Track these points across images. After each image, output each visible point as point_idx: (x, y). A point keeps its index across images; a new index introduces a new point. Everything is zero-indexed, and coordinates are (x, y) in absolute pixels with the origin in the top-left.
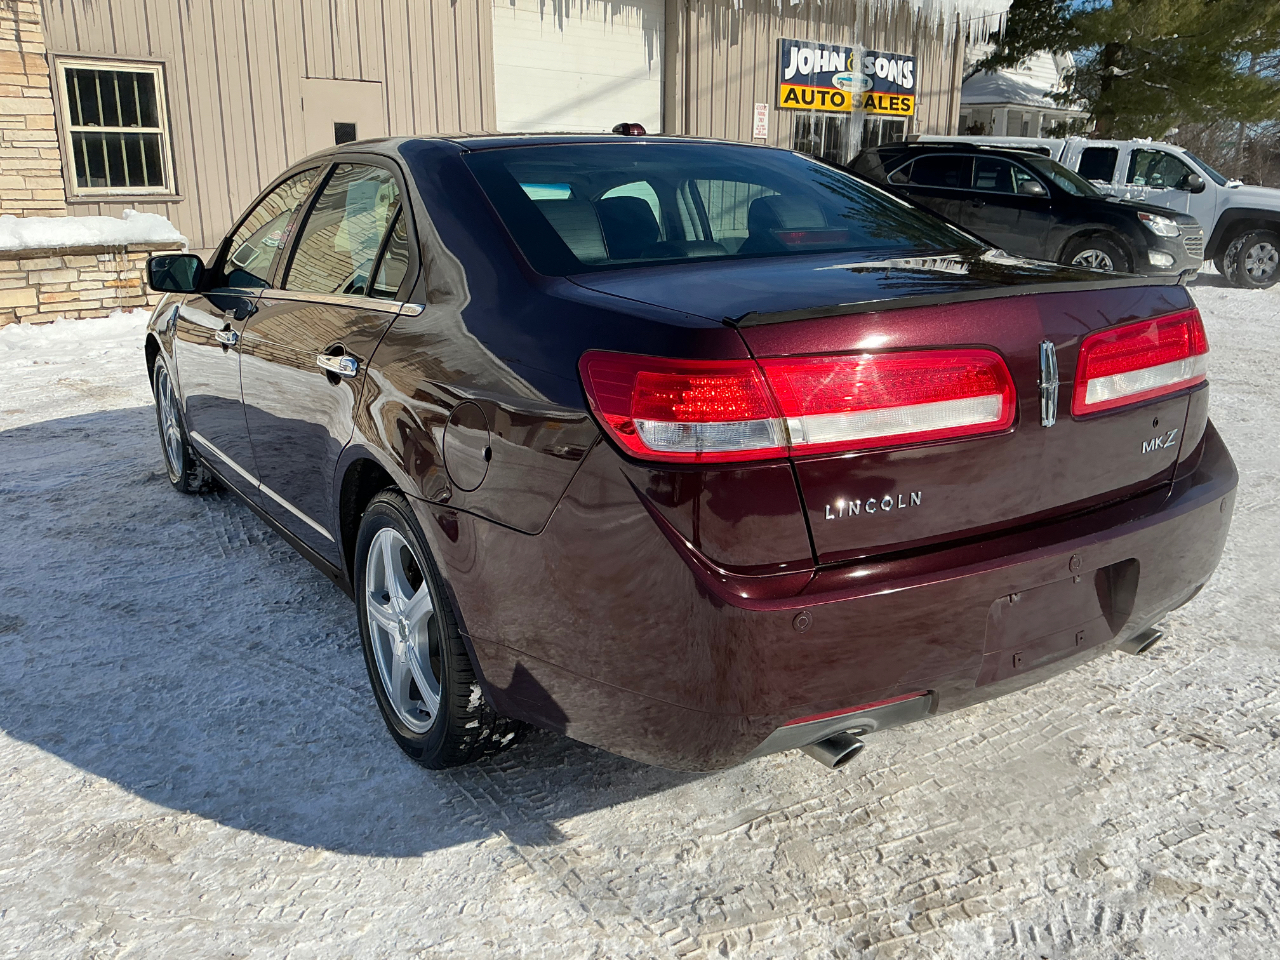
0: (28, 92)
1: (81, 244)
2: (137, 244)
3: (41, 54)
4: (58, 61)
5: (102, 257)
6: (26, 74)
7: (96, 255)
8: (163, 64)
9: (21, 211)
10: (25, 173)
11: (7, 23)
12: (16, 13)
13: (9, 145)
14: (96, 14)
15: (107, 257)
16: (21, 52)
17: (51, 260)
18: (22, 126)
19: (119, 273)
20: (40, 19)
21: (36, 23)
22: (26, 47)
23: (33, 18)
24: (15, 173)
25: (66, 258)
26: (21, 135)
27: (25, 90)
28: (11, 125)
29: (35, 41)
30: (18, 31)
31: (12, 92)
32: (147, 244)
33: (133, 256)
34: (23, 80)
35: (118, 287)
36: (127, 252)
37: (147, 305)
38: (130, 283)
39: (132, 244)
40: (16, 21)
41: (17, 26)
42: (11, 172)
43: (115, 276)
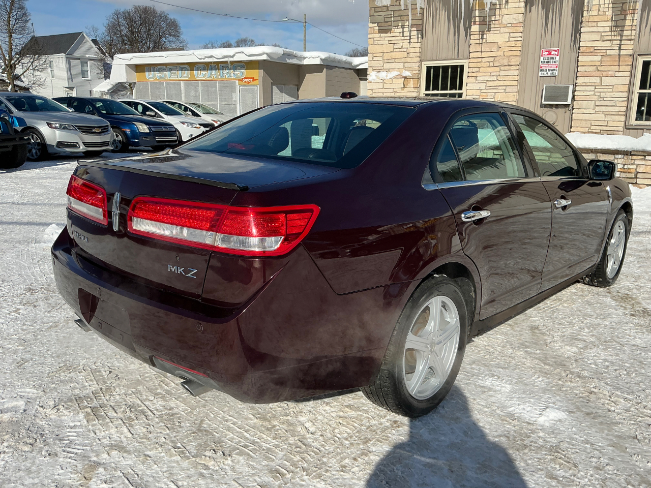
0: (617, 74)
1: (606, 148)
2: (636, 151)
3: (630, 55)
4: (639, 57)
5: (617, 156)
6: (619, 66)
7: (614, 154)
9: (599, 131)
10: (606, 113)
11: (616, 41)
12: (622, 36)
13: (602, 99)
15: (620, 156)
16: (619, 55)
17: (590, 155)
18: (611, 90)
19: (624, 165)
20: (635, 38)
21: (631, 40)
22: (623, 52)
23: (630, 38)
24: (601, 113)
25: (598, 154)
26: (608, 95)
27: (616, 73)
28: (606, 90)
29: (629, 49)
30: (620, 45)
31: (610, 74)
32: (644, 151)
33: (634, 157)
34: (617, 68)
35: (622, 172)
36: (631, 155)
37: (636, 183)
38: (629, 171)
39: (634, 151)
40: (621, 40)
41: (621, 43)
42: (599, 112)
43: (622, 166)
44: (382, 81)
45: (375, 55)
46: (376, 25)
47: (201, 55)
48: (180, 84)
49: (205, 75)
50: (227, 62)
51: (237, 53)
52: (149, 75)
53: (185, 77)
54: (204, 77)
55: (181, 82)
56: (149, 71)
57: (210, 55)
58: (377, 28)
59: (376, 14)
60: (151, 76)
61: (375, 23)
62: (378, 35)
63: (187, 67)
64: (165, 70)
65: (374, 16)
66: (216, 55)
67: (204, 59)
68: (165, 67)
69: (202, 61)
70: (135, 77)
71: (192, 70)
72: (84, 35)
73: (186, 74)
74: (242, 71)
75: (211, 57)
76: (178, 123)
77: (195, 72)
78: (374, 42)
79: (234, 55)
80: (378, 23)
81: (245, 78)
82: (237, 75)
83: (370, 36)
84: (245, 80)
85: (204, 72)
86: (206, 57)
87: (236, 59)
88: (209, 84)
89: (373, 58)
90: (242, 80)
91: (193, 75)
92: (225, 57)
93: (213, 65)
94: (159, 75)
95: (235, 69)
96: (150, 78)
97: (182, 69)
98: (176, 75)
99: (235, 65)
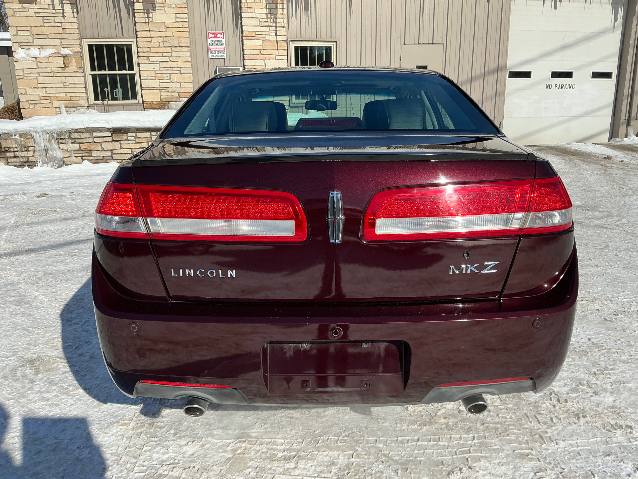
3: (285, 41)
4: (291, 43)
6: (277, 50)
8: (336, 42)
11: (272, 28)
12: (276, 23)
14: (310, 20)
16: (276, 40)
20: (285, 25)
21: (283, 27)
22: (279, 38)
23: (282, 25)
27: (276, 57)
29: (283, 35)
30: (276, 31)
31: (272, 58)
34: (276, 52)
40: (276, 27)
41: (276, 29)
44: (34, 59)
45: (19, 29)
62: (19, 6)
78: (14, 14)
89: (17, 33)
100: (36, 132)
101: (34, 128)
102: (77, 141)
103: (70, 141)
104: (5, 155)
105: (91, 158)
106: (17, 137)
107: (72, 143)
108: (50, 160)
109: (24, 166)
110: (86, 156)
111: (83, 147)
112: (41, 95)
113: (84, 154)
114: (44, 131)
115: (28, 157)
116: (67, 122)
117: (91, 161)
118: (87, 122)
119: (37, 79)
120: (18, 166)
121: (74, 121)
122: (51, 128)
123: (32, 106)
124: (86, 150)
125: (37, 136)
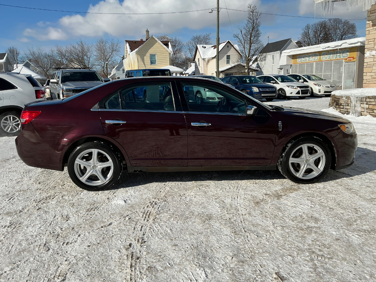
44: (373, 57)
45: (369, 41)
46: (371, 22)
47: (323, 47)
48: (313, 64)
49: (326, 58)
50: (337, 49)
51: (344, 43)
52: (299, 60)
53: (316, 60)
54: (326, 59)
55: (314, 63)
56: (299, 58)
57: (328, 46)
58: (372, 24)
59: (371, 15)
60: (299, 61)
61: (370, 21)
62: (372, 28)
63: (318, 54)
64: (307, 57)
65: (370, 16)
66: (332, 46)
67: (325, 49)
68: (306, 55)
69: (324, 50)
70: (292, 61)
71: (320, 55)
72: (292, 39)
73: (317, 58)
74: (347, 53)
75: (329, 47)
76: (285, 86)
77: (322, 56)
78: (369, 33)
79: (341, 45)
80: (372, 21)
81: (348, 58)
82: (344, 56)
83: (367, 29)
84: (348, 59)
85: (326, 56)
86: (326, 48)
87: (342, 47)
88: (329, 63)
89: (368, 43)
90: (346, 59)
91: (320, 58)
92: (336, 46)
93: (331, 52)
94: (303, 59)
95: (343, 53)
96: (299, 62)
97: (315, 56)
98: (312, 59)
99: (343, 51)
100: (352, 96)
101: (351, 94)
102: (369, 103)
103: (365, 103)
104: (340, 107)
105: (373, 114)
106: (344, 98)
107: (366, 104)
108: (355, 112)
109: (345, 113)
110: (371, 112)
111: (371, 107)
112: (373, 76)
113: (370, 111)
114: (355, 96)
115: (348, 109)
116: (365, 92)
117: (373, 116)
118: (374, 92)
119: (372, 67)
120: (342, 113)
121: (368, 92)
122: (358, 95)
123: (368, 82)
124: (371, 109)
125: (352, 98)
